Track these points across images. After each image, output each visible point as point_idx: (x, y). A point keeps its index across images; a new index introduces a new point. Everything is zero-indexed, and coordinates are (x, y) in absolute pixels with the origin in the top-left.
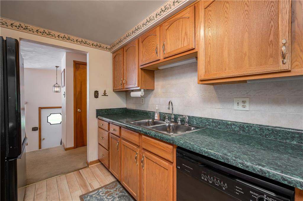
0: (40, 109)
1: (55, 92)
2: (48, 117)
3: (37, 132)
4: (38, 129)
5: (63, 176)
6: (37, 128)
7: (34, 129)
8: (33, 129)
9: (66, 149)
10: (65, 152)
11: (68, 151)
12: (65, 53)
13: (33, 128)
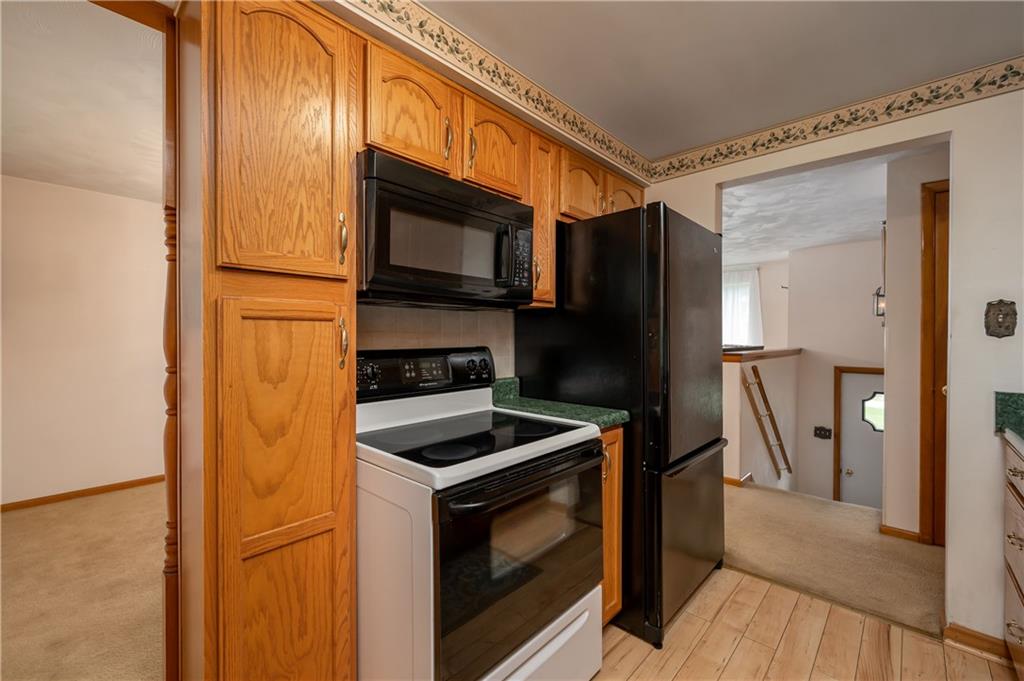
0: (840, 371)
1: (878, 315)
2: (864, 401)
3: (830, 442)
4: (830, 434)
5: (823, 606)
6: (830, 431)
7: (821, 433)
8: (815, 431)
9: (884, 530)
10: (877, 537)
11: (887, 539)
12: (885, 165)
13: (817, 429)
